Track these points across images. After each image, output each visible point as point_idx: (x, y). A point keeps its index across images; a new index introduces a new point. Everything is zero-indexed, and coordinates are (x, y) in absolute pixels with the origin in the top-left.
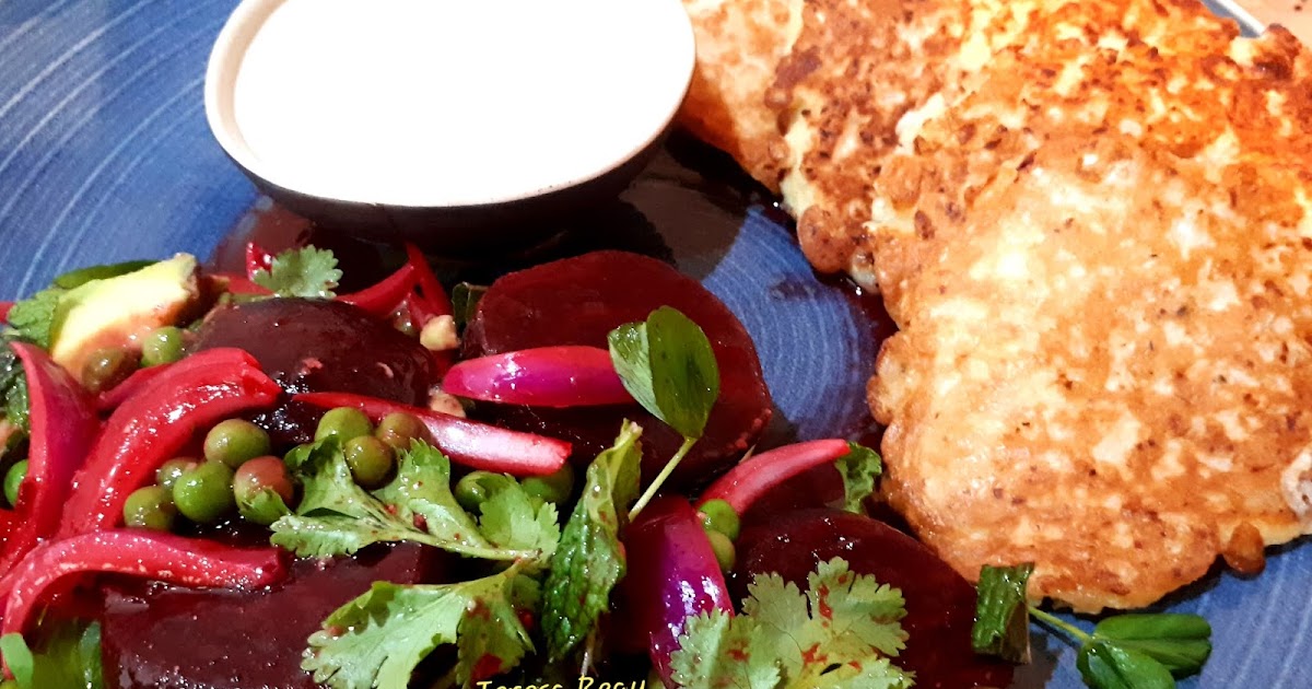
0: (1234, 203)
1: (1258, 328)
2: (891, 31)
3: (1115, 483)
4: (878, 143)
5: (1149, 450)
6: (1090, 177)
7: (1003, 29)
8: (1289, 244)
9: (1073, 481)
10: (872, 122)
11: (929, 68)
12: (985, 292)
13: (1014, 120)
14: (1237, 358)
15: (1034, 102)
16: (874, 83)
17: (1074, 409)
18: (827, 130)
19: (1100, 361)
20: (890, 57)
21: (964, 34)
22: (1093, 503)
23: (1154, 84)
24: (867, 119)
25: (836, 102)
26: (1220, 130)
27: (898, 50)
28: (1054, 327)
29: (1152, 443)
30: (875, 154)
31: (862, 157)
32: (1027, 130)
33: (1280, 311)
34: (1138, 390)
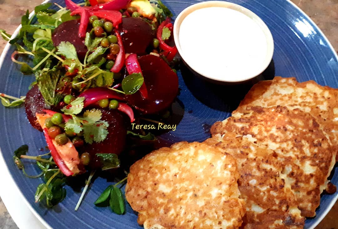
0: (225, 202)
1: (194, 213)
2: (273, 125)
3: (154, 190)
4: (243, 132)
5: (163, 195)
6: (226, 166)
7: (282, 151)
8: (218, 217)
9: (154, 181)
10: (248, 129)
11: (266, 137)
12: (196, 154)
13: (251, 156)
14: (186, 210)
15: (257, 159)
16: (257, 126)
17: (171, 178)
18: (241, 119)
19: (182, 180)
20: (266, 127)
21: (277, 142)
22: (149, 185)
23: (271, 187)
24: (248, 127)
25: (249, 119)
26: (263, 208)
27: (268, 128)
28: (188, 169)
29: (164, 196)
30: (240, 132)
31: (237, 129)
32: (248, 159)
33: (200, 218)
34: (176, 190)
